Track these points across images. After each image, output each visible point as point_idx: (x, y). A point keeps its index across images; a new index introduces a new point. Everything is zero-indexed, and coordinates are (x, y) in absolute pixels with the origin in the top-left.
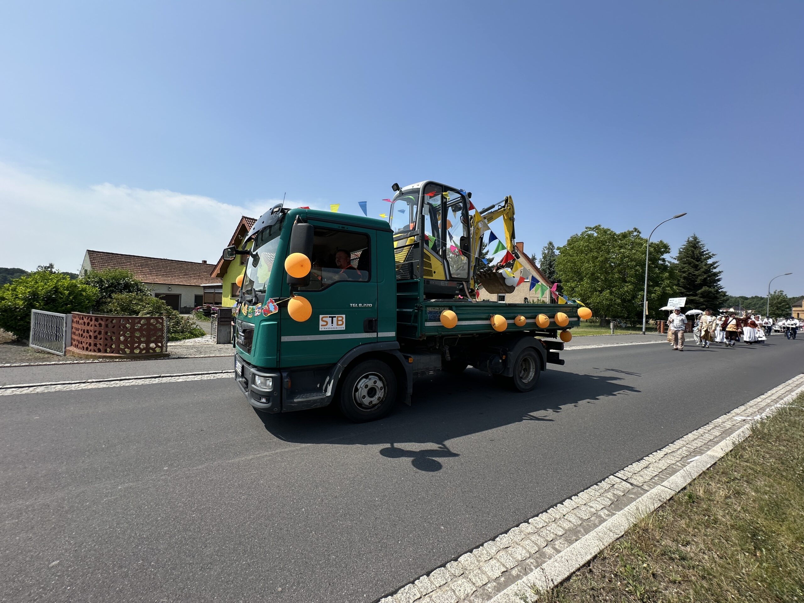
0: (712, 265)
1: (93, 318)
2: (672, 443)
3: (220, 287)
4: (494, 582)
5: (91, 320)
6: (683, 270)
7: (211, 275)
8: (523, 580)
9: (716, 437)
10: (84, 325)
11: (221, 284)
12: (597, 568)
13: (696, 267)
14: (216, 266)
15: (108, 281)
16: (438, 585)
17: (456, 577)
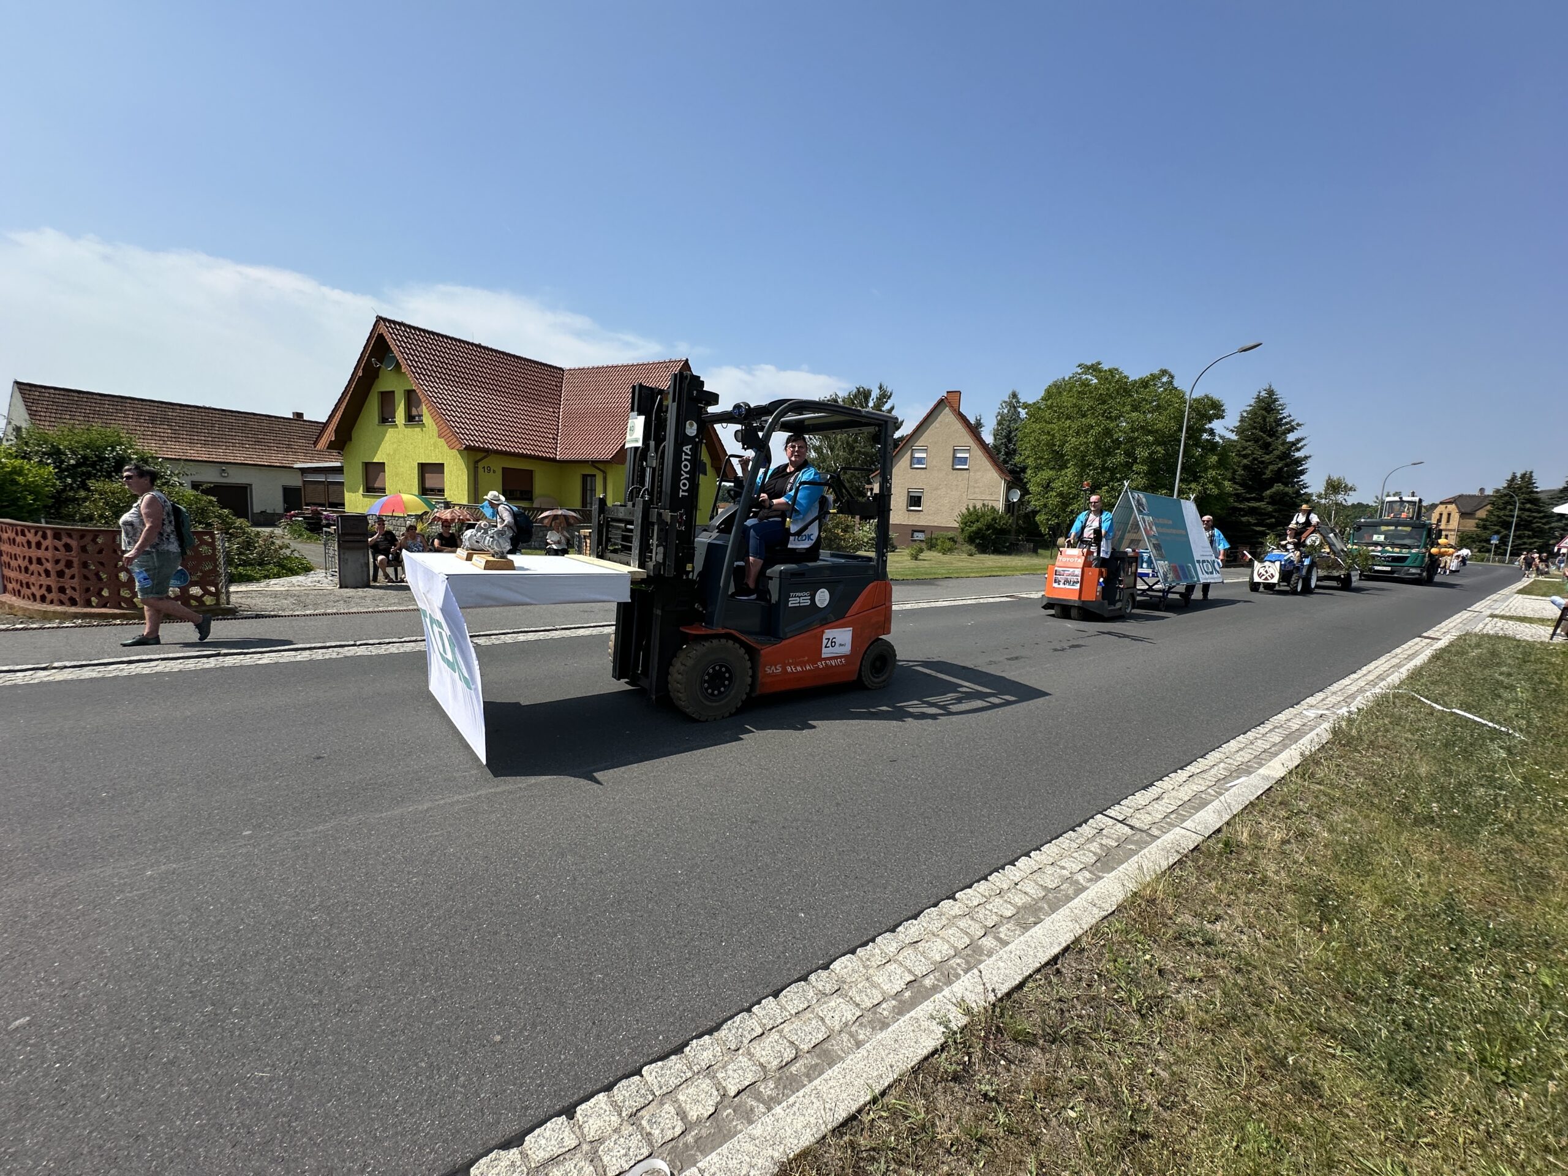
0: (1293, 444)
1: (49, 533)
2: (1202, 757)
3: (339, 470)
4: (894, 999)
5: (44, 537)
6: (1244, 452)
7: (315, 443)
8: (944, 993)
9: (1275, 745)
10: (30, 547)
11: (339, 464)
12: (1068, 967)
13: (1266, 447)
14: (325, 425)
15: (73, 452)
16: (793, 1012)
17: (827, 995)
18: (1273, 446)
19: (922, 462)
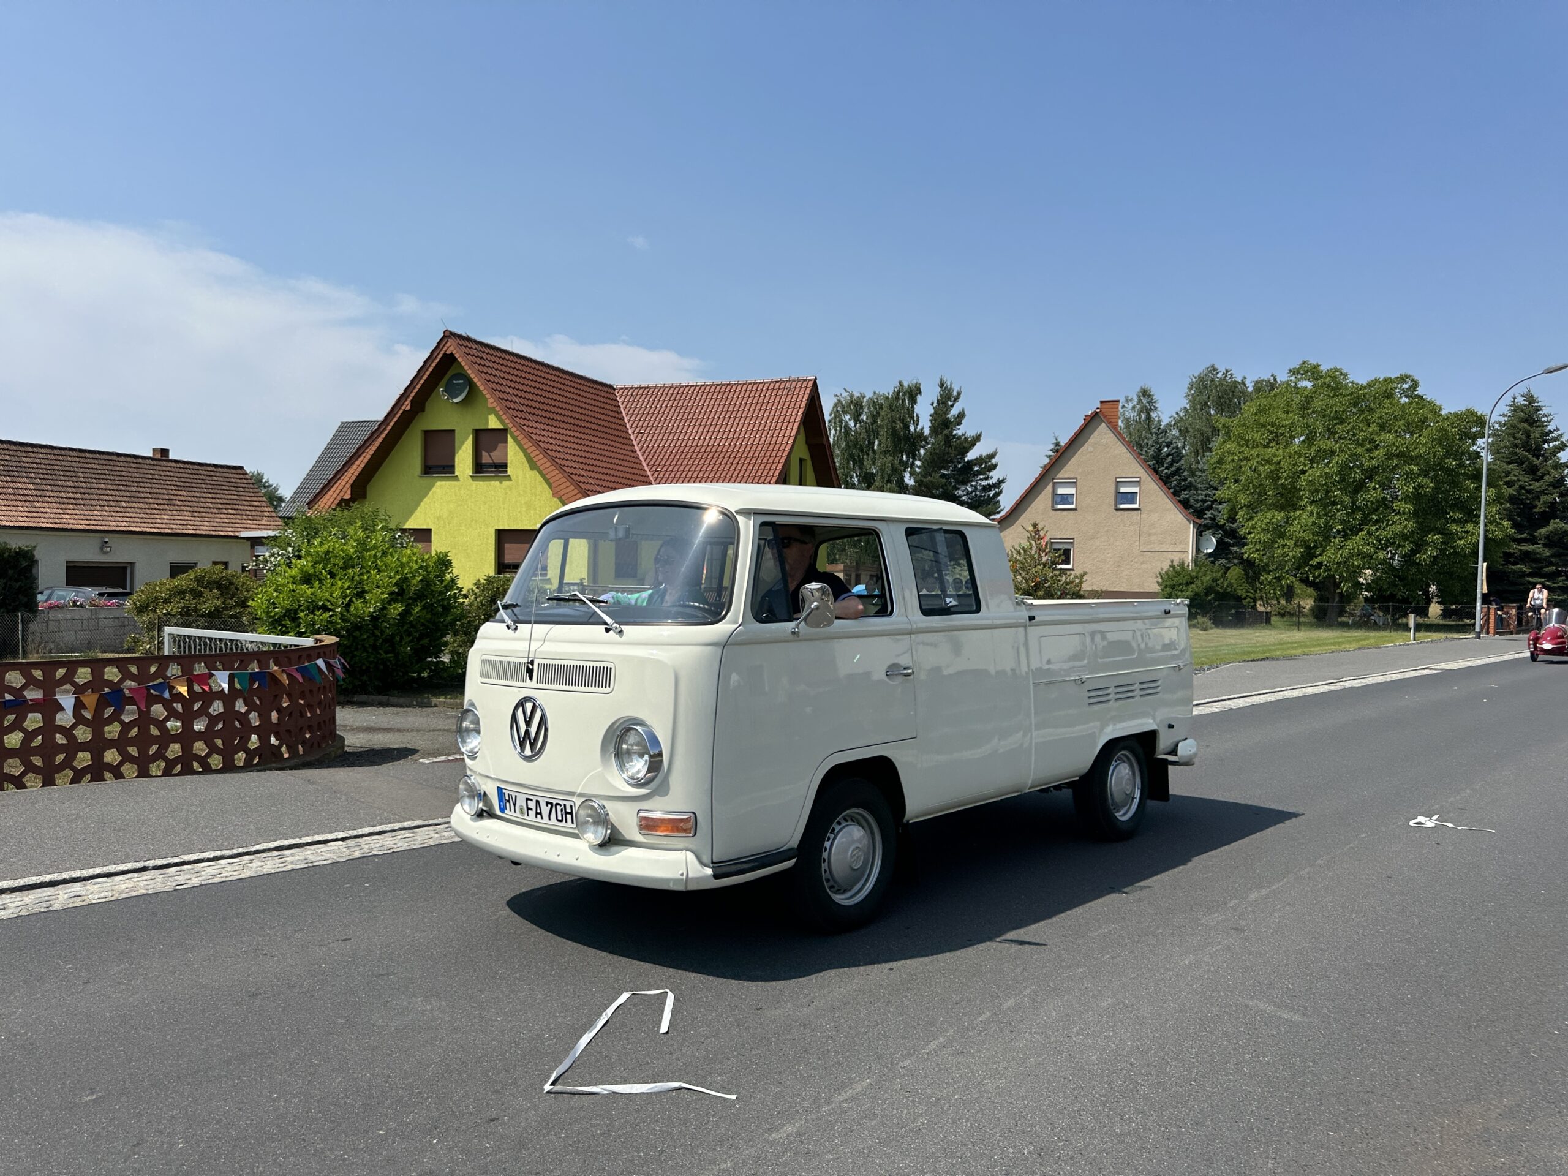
18: (1542, 470)
19: (1070, 500)
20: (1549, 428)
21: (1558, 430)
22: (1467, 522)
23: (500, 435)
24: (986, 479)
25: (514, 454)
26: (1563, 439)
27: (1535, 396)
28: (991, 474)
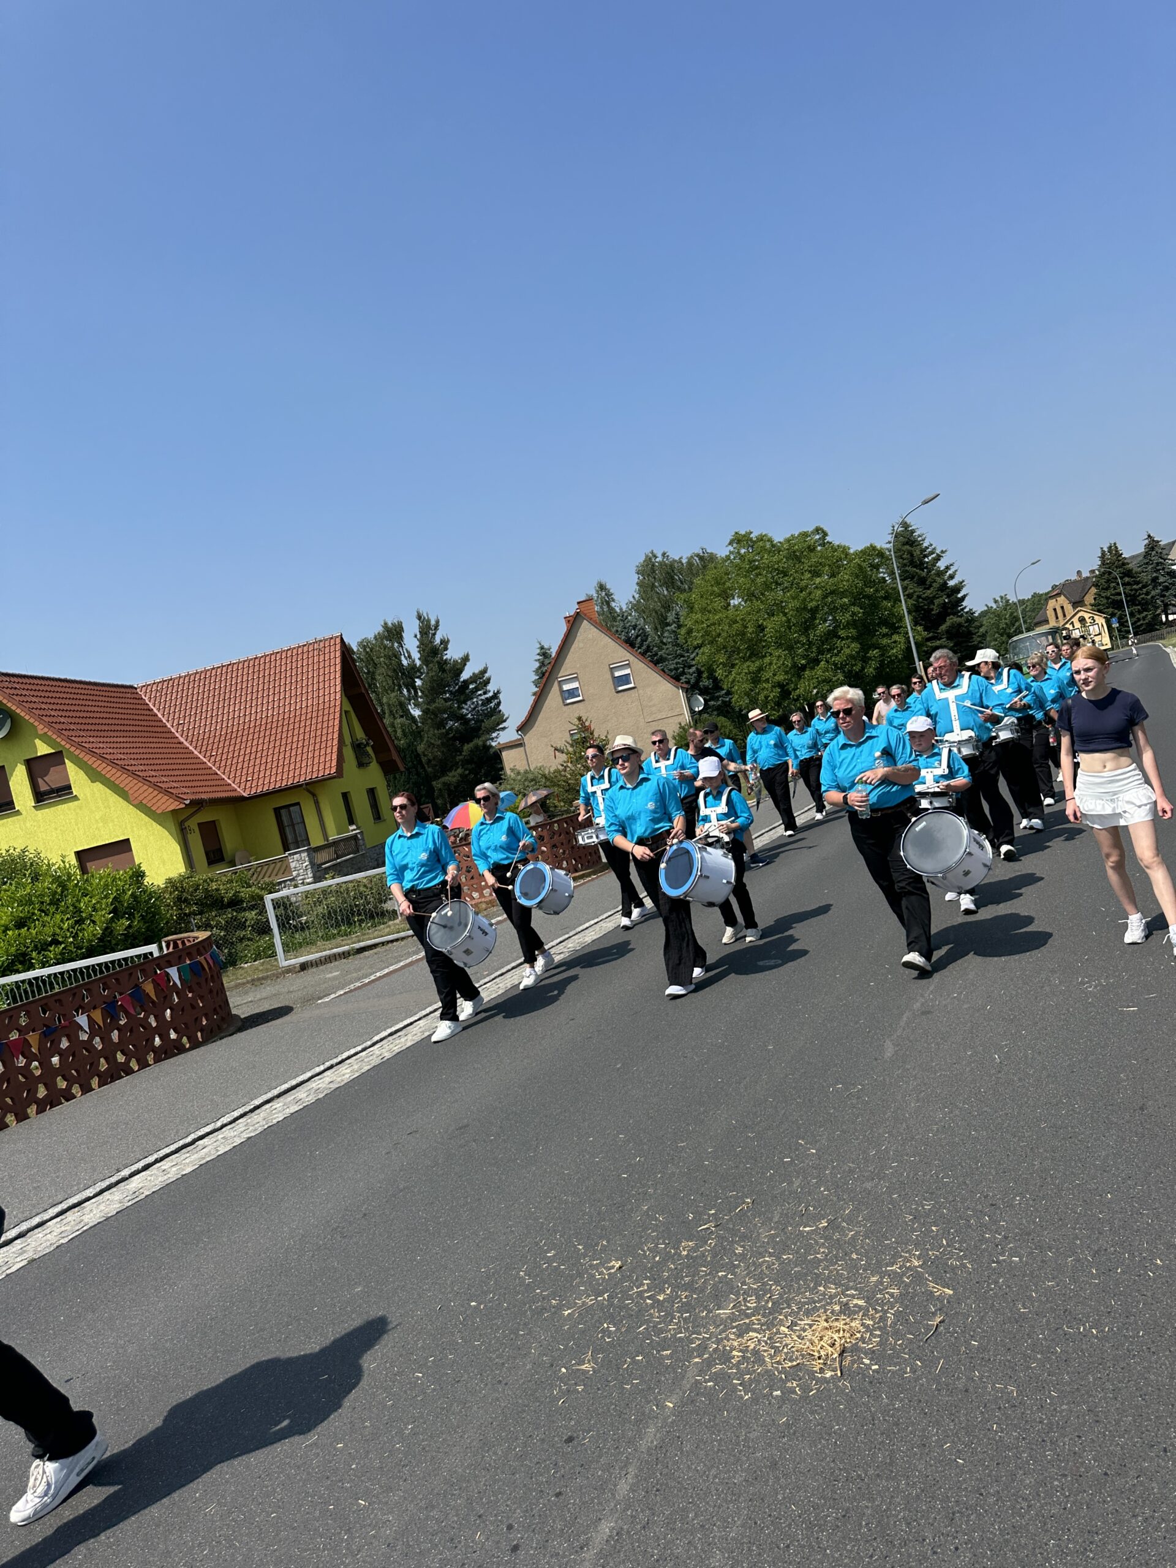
0: (946, 572)
18: (929, 580)
19: (576, 693)
20: (925, 545)
21: (931, 545)
22: (892, 634)
23: (56, 758)
24: (485, 693)
25: (75, 774)
26: (938, 551)
27: (908, 522)
28: (488, 688)
